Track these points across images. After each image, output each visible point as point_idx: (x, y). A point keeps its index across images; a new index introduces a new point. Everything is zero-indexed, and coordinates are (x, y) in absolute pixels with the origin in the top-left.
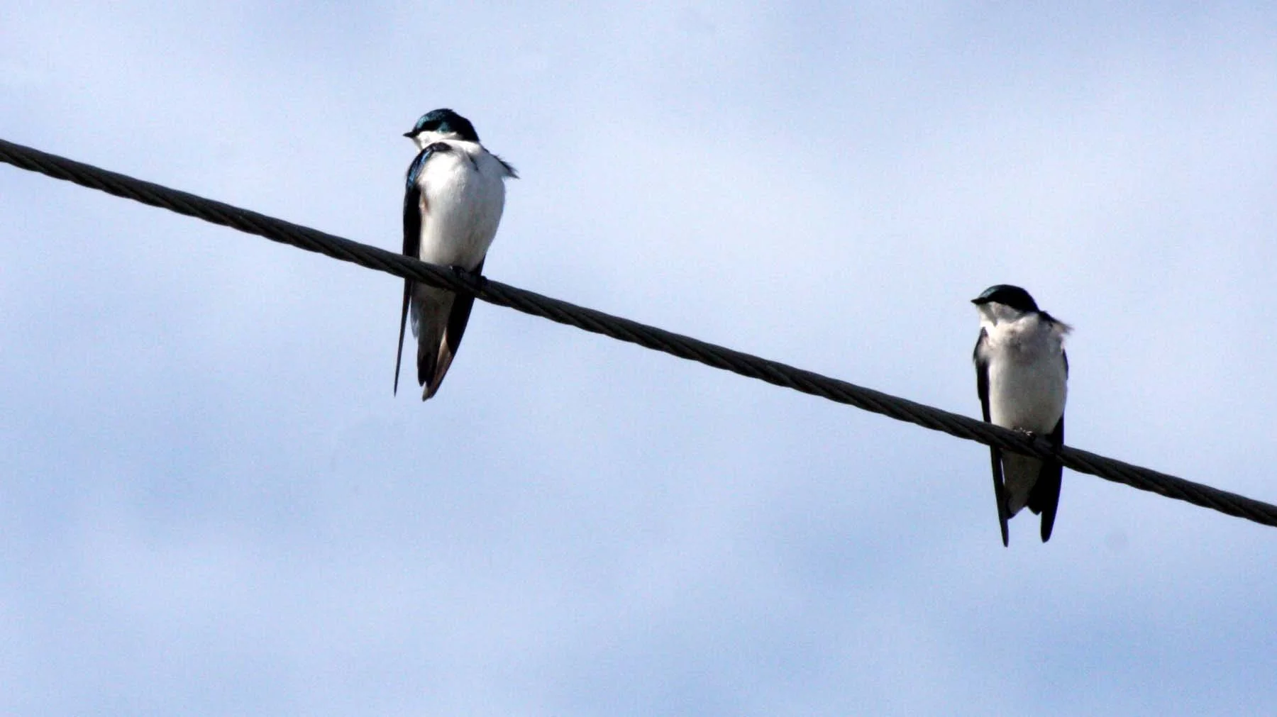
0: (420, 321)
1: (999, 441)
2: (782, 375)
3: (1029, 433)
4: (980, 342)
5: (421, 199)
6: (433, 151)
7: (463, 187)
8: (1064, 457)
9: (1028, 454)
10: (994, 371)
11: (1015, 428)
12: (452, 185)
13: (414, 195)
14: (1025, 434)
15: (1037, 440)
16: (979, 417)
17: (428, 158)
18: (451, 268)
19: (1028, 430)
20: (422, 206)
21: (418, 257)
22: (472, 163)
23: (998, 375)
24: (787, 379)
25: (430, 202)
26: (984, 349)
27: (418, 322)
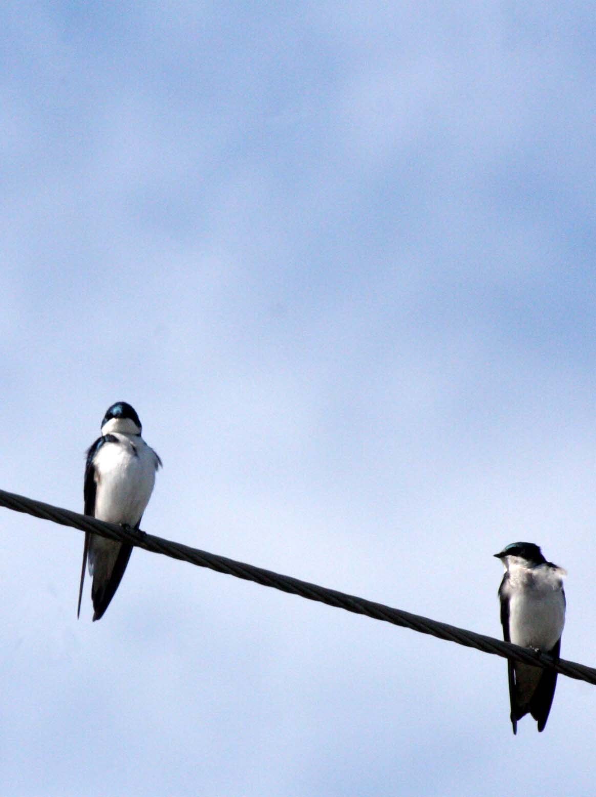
0: (94, 565)
1: (515, 655)
2: (357, 605)
3: (536, 650)
4: (503, 582)
5: (95, 474)
6: (105, 441)
7: (126, 466)
8: (561, 667)
9: (536, 665)
10: (514, 604)
11: (528, 646)
12: (118, 465)
13: (91, 472)
14: (534, 650)
15: (542, 655)
16: (500, 637)
17: (102, 445)
18: (121, 525)
19: (536, 647)
20: (96, 479)
21: (94, 516)
22: (133, 451)
23: (516, 607)
24: (361, 608)
25: (101, 476)
26: (507, 588)
27: (93, 566)
